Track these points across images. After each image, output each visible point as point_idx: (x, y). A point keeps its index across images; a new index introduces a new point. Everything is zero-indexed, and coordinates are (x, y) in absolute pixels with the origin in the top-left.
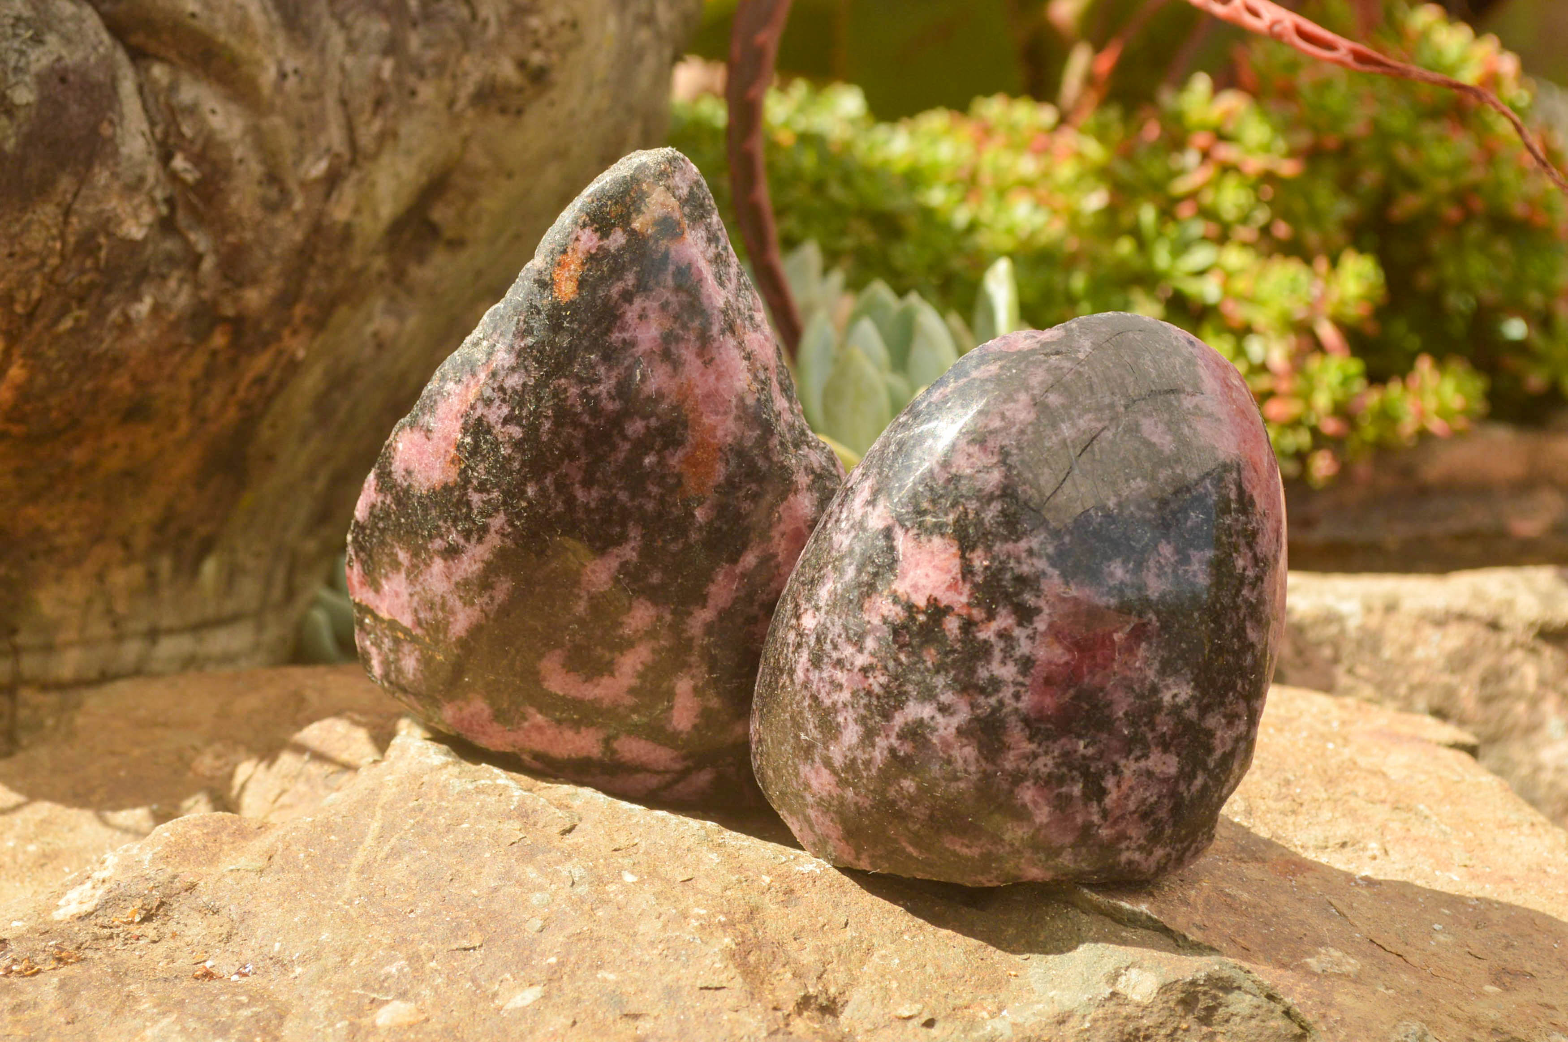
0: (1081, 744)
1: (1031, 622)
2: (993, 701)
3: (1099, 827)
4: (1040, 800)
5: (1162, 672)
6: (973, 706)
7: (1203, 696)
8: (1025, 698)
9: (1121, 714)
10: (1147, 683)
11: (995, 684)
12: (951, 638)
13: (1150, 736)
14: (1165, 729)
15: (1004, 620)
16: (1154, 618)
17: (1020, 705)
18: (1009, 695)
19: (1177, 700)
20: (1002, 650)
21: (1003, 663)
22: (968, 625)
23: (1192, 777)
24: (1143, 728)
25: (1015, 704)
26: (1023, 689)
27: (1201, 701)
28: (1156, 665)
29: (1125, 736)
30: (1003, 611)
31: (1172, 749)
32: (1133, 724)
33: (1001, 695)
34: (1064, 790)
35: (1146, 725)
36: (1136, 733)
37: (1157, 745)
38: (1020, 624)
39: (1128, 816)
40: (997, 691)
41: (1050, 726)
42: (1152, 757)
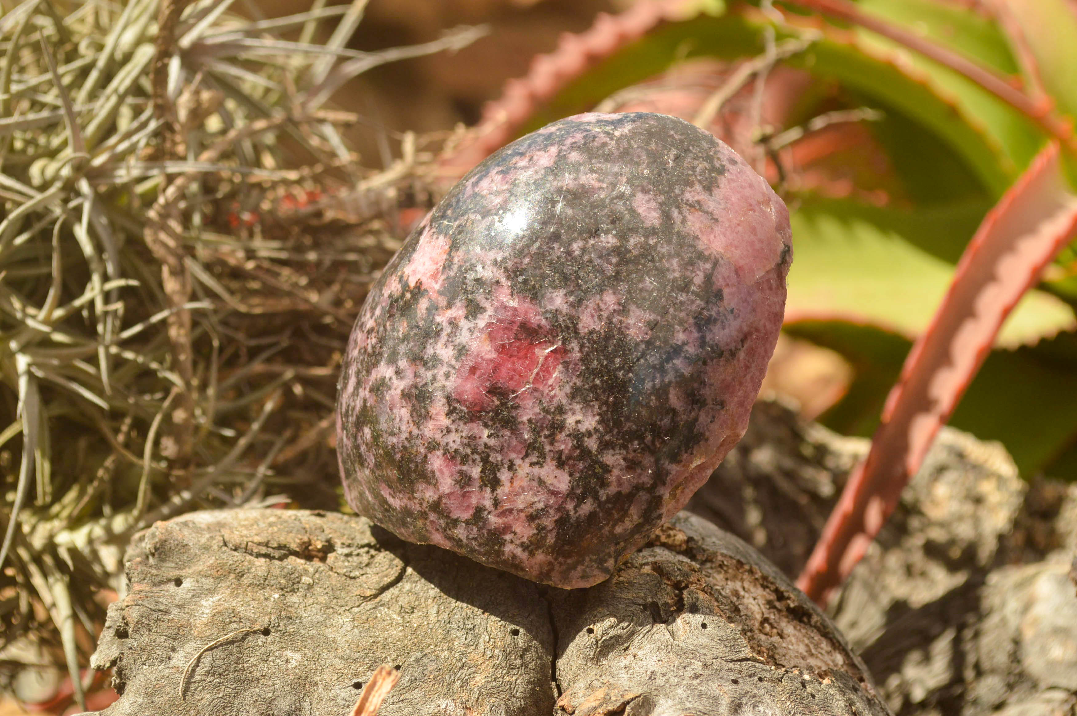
0: (486, 432)
1: (475, 318)
2: (429, 374)
3: (489, 513)
4: (445, 470)
5: (573, 396)
6: (416, 375)
7: (607, 433)
8: (452, 378)
9: (525, 419)
10: (555, 401)
11: (436, 360)
12: (419, 315)
13: (548, 448)
14: (563, 447)
15: (458, 311)
16: (577, 349)
17: (447, 384)
18: (442, 373)
19: (580, 425)
20: (447, 334)
21: (446, 345)
22: (433, 308)
23: (581, 500)
24: (543, 439)
25: (443, 382)
26: (453, 371)
27: (603, 436)
28: (568, 389)
29: (525, 440)
30: (459, 303)
31: (567, 467)
32: (536, 431)
33: (436, 371)
34: (465, 468)
35: (546, 437)
36: (535, 441)
37: (553, 459)
38: (466, 318)
39: (515, 512)
40: (434, 367)
41: (464, 409)
42: (546, 467)
